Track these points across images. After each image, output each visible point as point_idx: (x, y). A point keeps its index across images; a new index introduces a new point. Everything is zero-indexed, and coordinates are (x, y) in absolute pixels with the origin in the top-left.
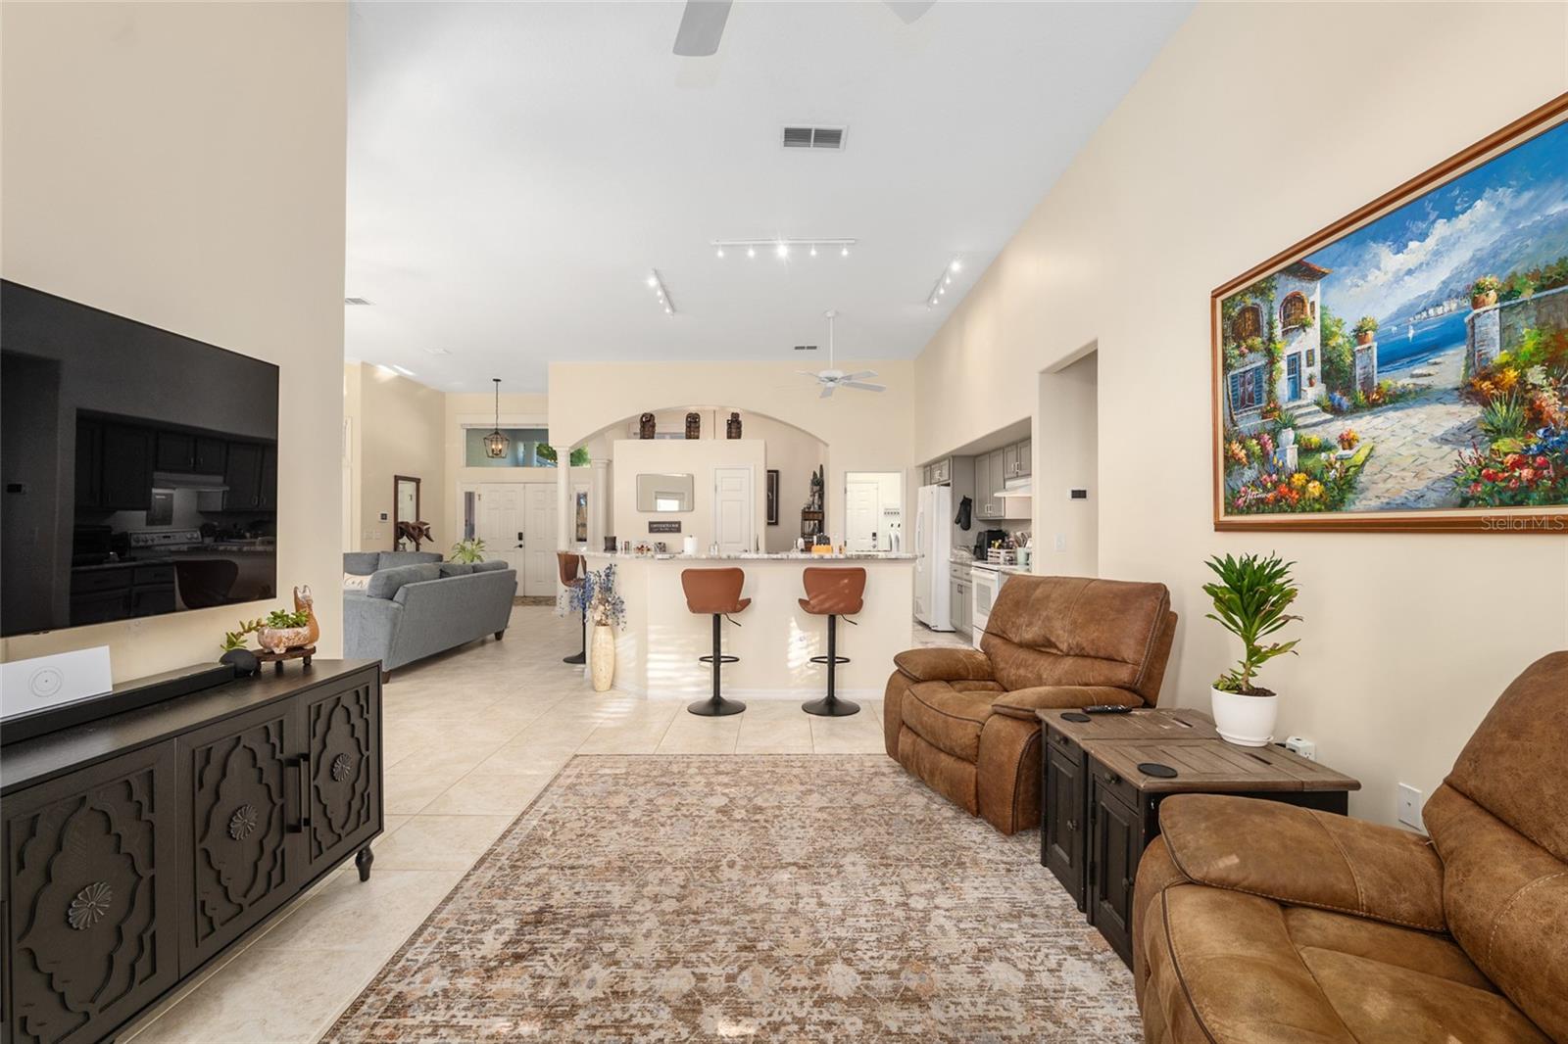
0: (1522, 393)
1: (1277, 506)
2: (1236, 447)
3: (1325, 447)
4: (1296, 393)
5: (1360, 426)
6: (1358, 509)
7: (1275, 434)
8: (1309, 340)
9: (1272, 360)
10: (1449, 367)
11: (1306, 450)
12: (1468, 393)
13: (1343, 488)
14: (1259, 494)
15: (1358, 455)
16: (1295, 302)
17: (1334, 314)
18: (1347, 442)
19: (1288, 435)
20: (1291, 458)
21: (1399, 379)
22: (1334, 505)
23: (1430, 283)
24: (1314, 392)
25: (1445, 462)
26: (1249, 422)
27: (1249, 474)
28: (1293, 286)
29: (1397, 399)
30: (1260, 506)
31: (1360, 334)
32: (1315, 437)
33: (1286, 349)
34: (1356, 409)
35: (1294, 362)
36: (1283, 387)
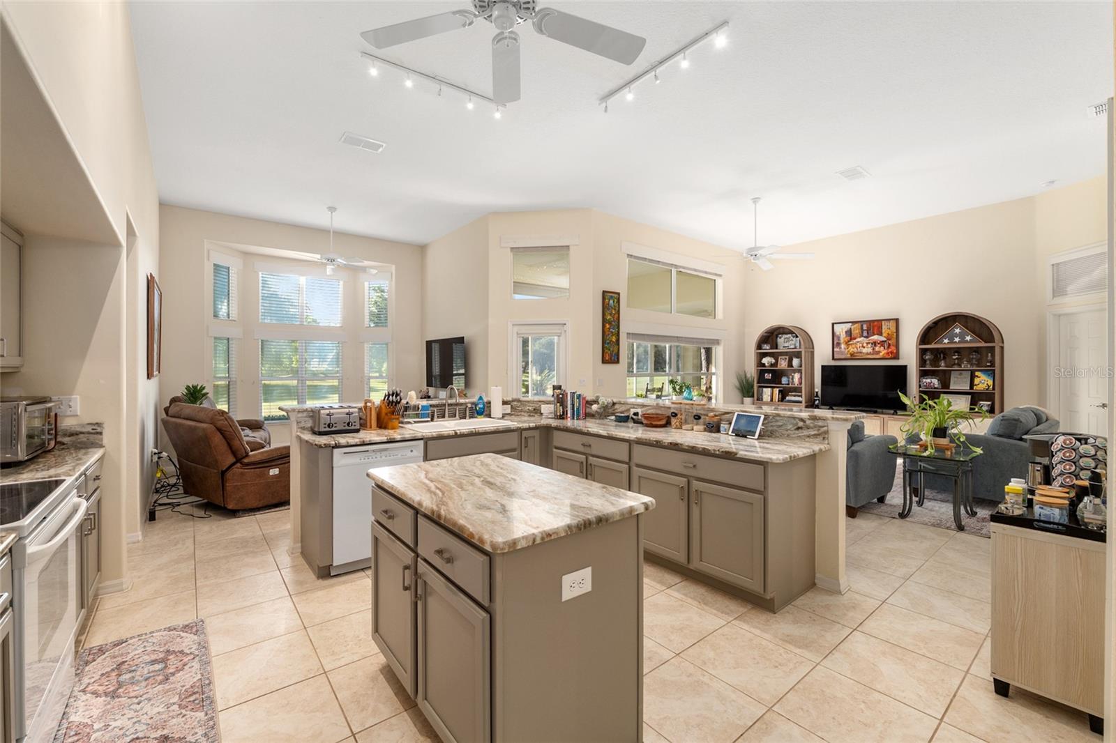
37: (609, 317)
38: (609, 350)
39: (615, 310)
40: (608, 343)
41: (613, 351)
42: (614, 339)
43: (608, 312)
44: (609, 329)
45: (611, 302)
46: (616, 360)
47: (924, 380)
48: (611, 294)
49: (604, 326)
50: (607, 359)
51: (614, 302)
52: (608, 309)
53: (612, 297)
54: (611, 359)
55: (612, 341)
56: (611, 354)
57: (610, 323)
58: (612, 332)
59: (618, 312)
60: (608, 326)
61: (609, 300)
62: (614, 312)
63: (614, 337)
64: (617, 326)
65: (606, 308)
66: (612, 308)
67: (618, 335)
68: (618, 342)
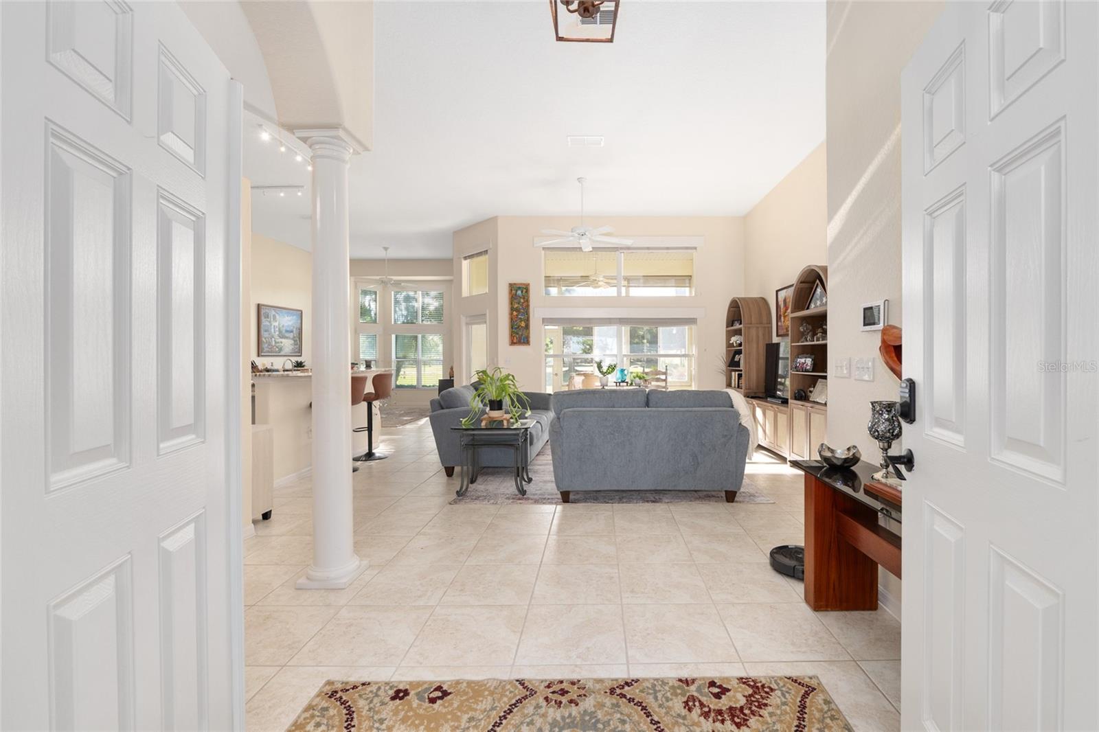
1: (271, 352)
2: (264, 339)
3: (278, 343)
4: (275, 332)
5: (283, 340)
6: (282, 353)
7: (271, 339)
8: (276, 324)
9: (271, 325)
10: (291, 335)
11: (276, 342)
13: (281, 350)
14: (267, 349)
16: (274, 316)
18: (281, 342)
19: (273, 339)
20: (274, 343)
21: (287, 335)
22: (279, 352)
23: (290, 323)
24: (277, 333)
25: (291, 347)
26: (267, 335)
27: (266, 346)
28: (274, 312)
29: (287, 338)
31: (283, 326)
32: (277, 341)
33: (274, 324)
34: (282, 338)
35: (274, 326)
36: (273, 330)
37: (516, 306)
38: (518, 334)
39: (524, 298)
40: (517, 328)
41: (522, 335)
42: (523, 324)
43: (516, 301)
44: (517, 315)
45: (519, 292)
46: (526, 342)
47: (799, 360)
48: (519, 286)
49: (511, 314)
50: (515, 341)
51: (522, 292)
52: (515, 299)
53: (519, 288)
54: (519, 341)
55: (521, 326)
56: (520, 338)
57: (517, 310)
58: (520, 318)
59: (527, 301)
60: (515, 313)
61: (517, 291)
62: (522, 301)
63: (523, 322)
64: (527, 313)
65: (513, 298)
66: (521, 298)
67: (527, 320)
68: (527, 327)
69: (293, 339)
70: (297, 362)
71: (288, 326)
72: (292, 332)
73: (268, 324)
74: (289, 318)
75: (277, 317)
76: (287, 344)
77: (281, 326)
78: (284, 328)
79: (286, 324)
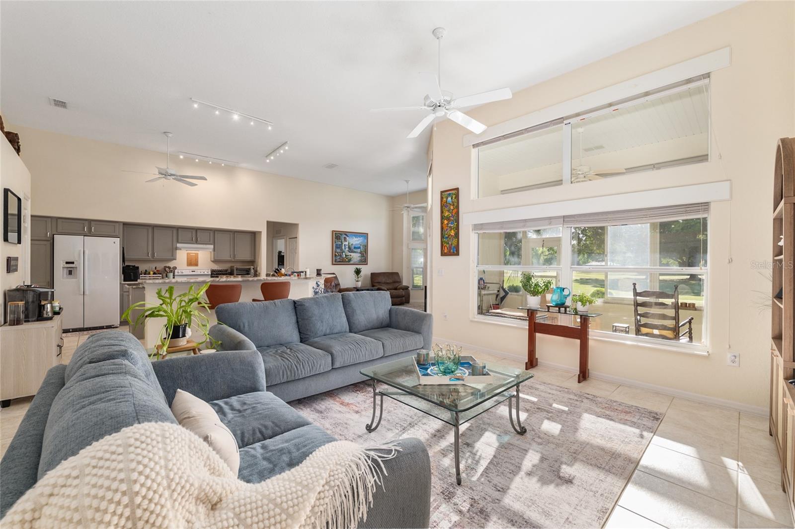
0: (363, 254)
1: (342, 262)
2: (336, 253)
3: (348, 256)
4: (345, 249)
6: (351, 262)
7: (342, 253)
8: (347, 243)
9: (342, 244)
10: (359, 250)
11: (346, 255)
12: (360, 253)
13: (350, 260)
14: (339, 260)
15: (351, 257)
16: (345, 238)
17: (350, 241)
18: (351, 255)
19: (344, 253)
20: (344, 256)
21: (355, 250)
22: (349, 262)
23: (358, 242)
24: (347, 249)
25: (359, 259)
26: (338, 250)
27: (338, 257)
28: (345, 236)
29: (355, 252)
30: (340, 262)
31: (352, 245)
32: (347, 254)
33: (344, 243)
34: (351, 252)
35: (345, 245)
36: (343, 247)
37: (446, 214)
38: (448, 243)
39: (453, 205)
40: (447, 237)
41: (452, 244)
42: (453, 233)
43: (446, 209)
44: (447, 224)
45: (449, 199)
46: (455, 252)
48: (448, 193)
49: (442, 223)
50: (446, 252)
51: (452, 198)
52: (446, 207)
53: (449, 194)
54: (450, 252)
55: (450, 235)
56: (450, 248)
57: (448, 219)
58: (450, 227)
59: (458, 207)
60: (446, 222)
61: (447, 198)
62: (452, 208)
63: (452, 231)
64: (457, 221)
65: (443, 205)
66: (450, 204)
67: (457, 228)
68: (457, 235)
69: (361, 253)
70: (357, 269)
71: (356, 244)
72: (359, 248)
73: (340, 243)
74: (357, 239)
75: (348, 238)
76: (355, 257)
77: (350, 244)
78: (353, 246)
79: (354, 243)
